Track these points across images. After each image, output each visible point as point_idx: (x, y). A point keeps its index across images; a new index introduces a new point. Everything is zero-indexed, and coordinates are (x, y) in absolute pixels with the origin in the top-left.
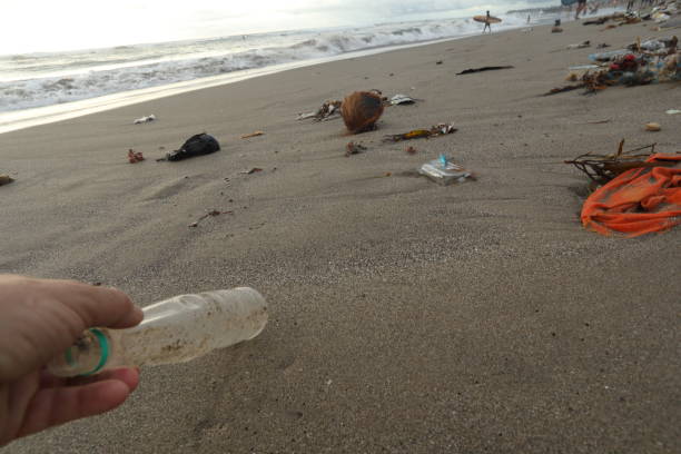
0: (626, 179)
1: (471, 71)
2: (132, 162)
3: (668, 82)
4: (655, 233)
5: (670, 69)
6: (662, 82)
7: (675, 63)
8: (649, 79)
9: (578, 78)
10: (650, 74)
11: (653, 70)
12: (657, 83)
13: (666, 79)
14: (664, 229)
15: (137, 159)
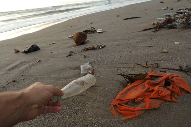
0: (136, 84)
1: (128, 19)
2: (16, 53)
3: (181, 28)
4: (131, 119)
5: (182, 24)
6: (179, 28)
7: (184, 22)
8: (176, 26)
9: (155, 24)
10: (175, 25)
11: (177, 24)
12: (178, 28)
13: (181, 27)
14: (136, 117)
15: (17, 52)
